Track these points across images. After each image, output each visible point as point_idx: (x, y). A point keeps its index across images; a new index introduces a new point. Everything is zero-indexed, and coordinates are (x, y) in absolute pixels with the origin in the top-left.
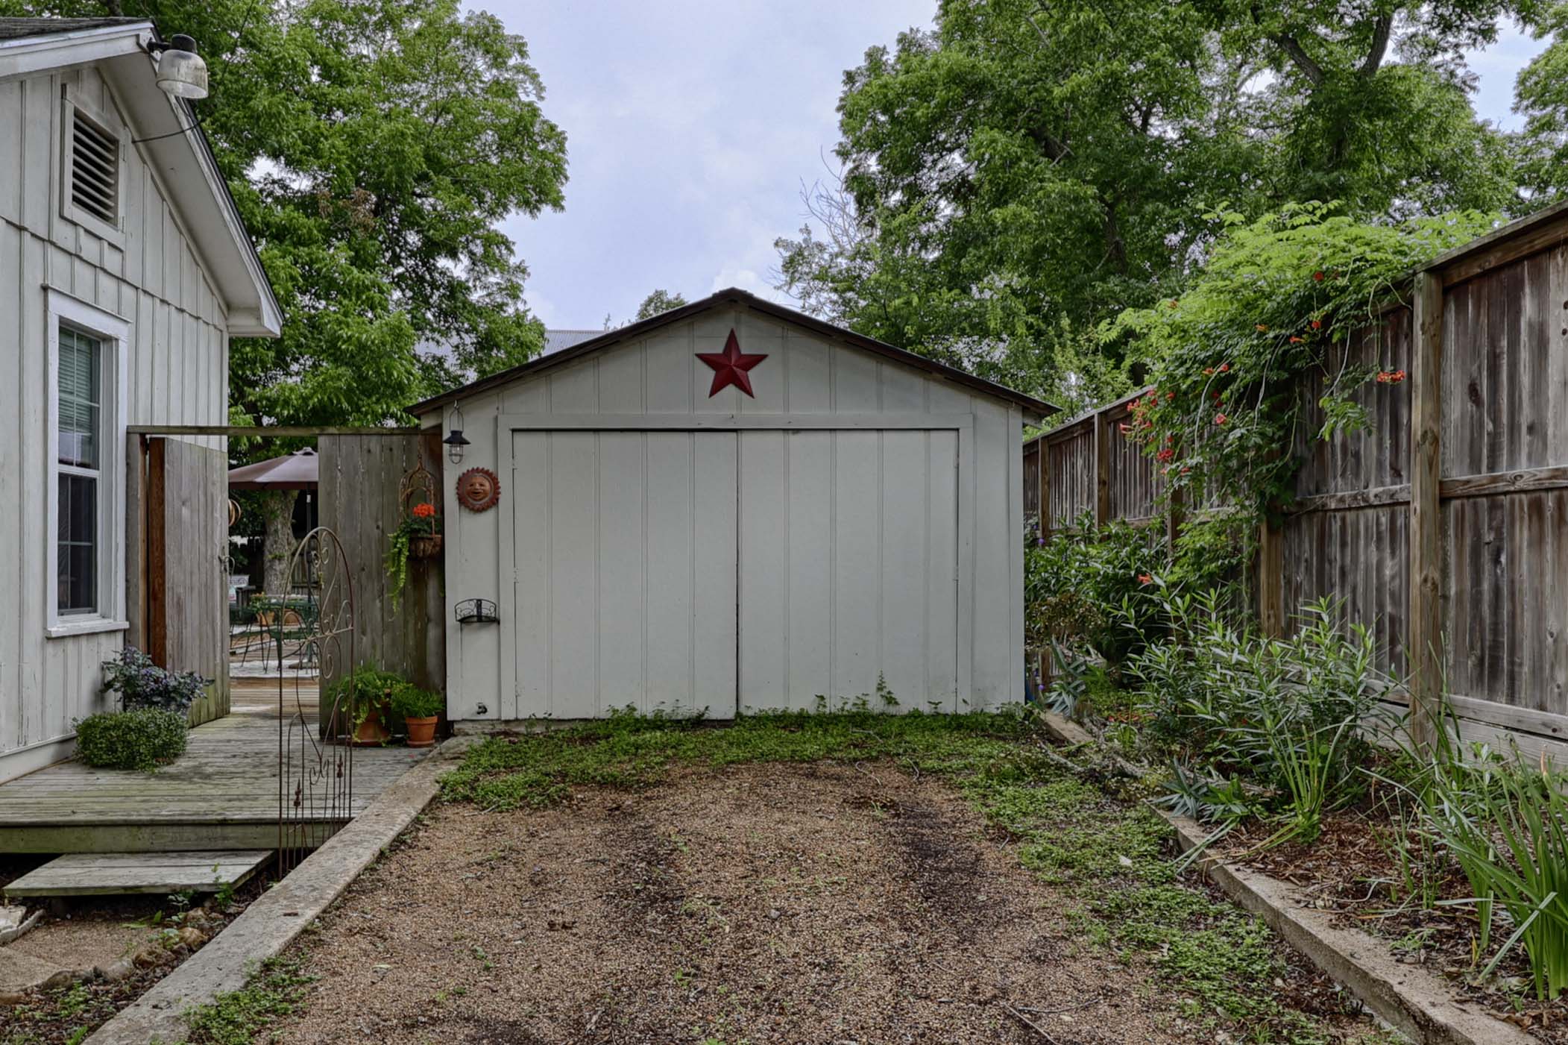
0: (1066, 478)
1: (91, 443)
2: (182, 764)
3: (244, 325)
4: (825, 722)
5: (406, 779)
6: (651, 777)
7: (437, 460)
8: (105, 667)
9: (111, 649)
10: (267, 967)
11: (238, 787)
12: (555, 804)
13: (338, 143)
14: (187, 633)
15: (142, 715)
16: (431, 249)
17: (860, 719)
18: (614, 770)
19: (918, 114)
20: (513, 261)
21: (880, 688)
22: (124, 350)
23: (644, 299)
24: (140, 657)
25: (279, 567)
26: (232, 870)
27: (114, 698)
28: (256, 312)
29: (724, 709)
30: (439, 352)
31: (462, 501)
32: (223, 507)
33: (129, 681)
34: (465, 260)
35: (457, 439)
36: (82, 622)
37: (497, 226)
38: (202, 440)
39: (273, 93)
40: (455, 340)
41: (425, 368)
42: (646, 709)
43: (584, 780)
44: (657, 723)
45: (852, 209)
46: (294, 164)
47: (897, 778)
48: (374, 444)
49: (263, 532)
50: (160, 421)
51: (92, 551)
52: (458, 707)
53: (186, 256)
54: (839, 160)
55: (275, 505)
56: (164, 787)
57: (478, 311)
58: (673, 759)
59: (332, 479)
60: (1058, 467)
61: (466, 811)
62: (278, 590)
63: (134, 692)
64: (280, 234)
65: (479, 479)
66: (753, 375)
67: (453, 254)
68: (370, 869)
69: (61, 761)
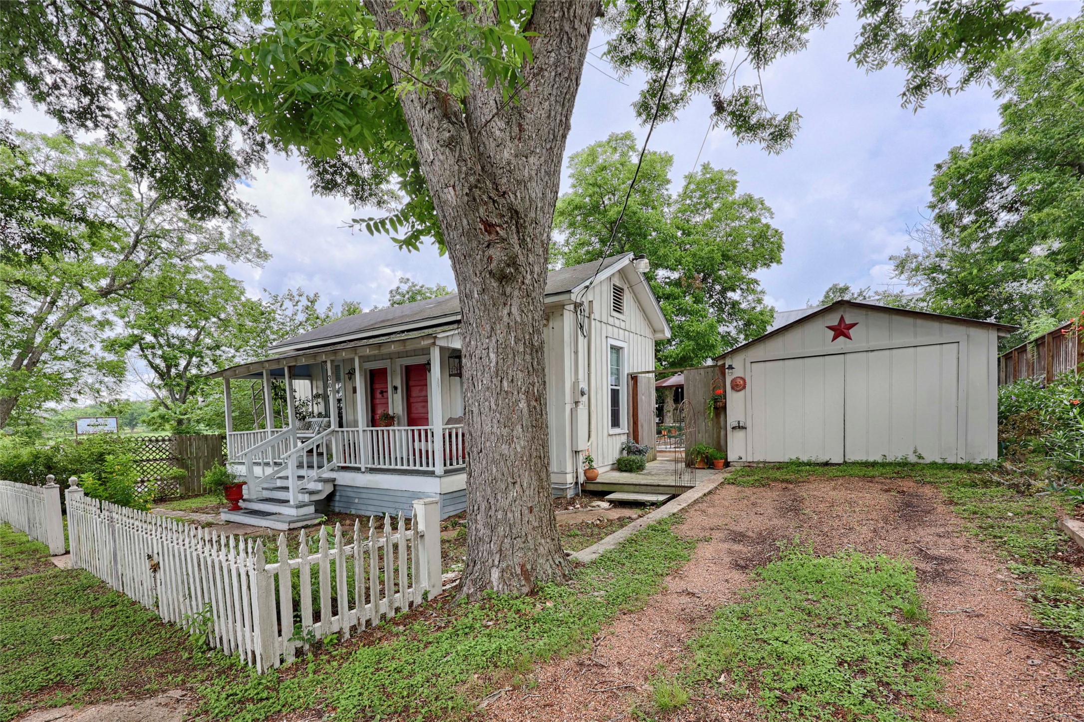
0: (1062, 353)
1: (618, 379)
2: (645, 471)
3: (659, 336)
4: (884, 465)
5: (713, 477)
6: (801, 480)
7: (724, 374)
8: (622, 444)
9: (624, 439)
10: (674, 514)
11: (662, 477)
12: (764, 486)
13: (688, 259)
14: (644, 434)
15: (633, 457)
16: (724, 291)
17: (904, 464)
18: (788, 477)
19: (980, 176)
20: (759, 289)
21: (915, 452)
22: (626, 350)
23: (827, 289)
24: (632, 441)
25: (669, 414)
26: (662, 498)
27: (625, 452)
28: (663, 332)
29: (837, 459)
30: (728, 330)
31: (733, 388)
32: (654, 394)
33: (629, 447)
34: (739, 292)
35: (731, 367)
36: (617, 431)
37: (752, 275)
38: (647, 375)
39: (665, 247)
40: (735, 324)
41: (723, 337)
42: (804, 458)
43: (775, 480)
44: (809, 464)
45: (939, 231)
46: (673, 269)
47: (912, 484)
48: (702, 371)
49: (663, 402)
50: (635, 371)
51: (618, 411)
52: (731, 457)
53: (637, 311)
54: (930, 210)
55: (667, 393)
56: (641, 477)
57: (744, 311)
58: (812, 475)
59: (688, 384)
60: (1058, 348)
61: (733, 487)
62: (669, 422)
63: (630, 451)
64: (667, 297)
65: (739, 380)
66: (852, 332)
67: (734, 290)
68: (701, 498)
69: (613, 469)
